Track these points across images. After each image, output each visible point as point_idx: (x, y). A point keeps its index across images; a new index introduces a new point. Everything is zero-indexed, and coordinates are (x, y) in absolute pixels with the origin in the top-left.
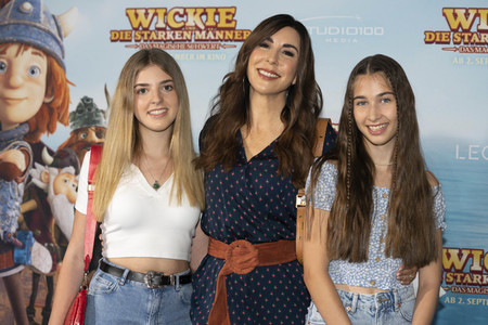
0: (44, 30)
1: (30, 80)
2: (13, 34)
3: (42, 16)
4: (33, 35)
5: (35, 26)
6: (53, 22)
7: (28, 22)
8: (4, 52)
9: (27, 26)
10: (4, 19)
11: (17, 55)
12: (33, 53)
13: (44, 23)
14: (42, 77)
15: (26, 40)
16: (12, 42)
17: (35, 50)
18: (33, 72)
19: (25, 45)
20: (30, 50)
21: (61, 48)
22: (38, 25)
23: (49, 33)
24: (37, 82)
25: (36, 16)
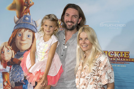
0: (32, 25)
1: (28, 38)
2: (23, 26)
3: (31, 21)
4: (29, 26)
5: (29, 24)
6: (34, 23)
7: (27, 23)
8: (21, 31)
9: (27, 24)
10: (21, 22)
11: (24, 32)
12: (29, 31)
13: (32, 23)
14: (31, 38)
15: (27, 28)
16: (23, 28)
17: (29, 30)
18: (29, 36)
19: (26, 29)
20: (28, 30)
21: (37, 30)
22: (30, 23)
23: (33, 26)
24: (30, 39)
25: (30, 21)
